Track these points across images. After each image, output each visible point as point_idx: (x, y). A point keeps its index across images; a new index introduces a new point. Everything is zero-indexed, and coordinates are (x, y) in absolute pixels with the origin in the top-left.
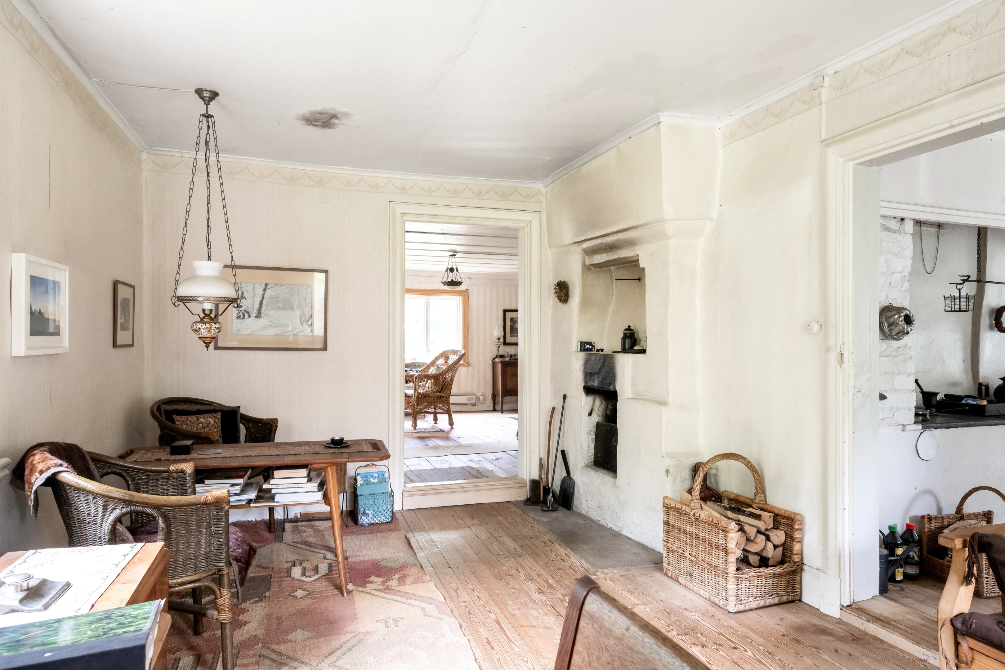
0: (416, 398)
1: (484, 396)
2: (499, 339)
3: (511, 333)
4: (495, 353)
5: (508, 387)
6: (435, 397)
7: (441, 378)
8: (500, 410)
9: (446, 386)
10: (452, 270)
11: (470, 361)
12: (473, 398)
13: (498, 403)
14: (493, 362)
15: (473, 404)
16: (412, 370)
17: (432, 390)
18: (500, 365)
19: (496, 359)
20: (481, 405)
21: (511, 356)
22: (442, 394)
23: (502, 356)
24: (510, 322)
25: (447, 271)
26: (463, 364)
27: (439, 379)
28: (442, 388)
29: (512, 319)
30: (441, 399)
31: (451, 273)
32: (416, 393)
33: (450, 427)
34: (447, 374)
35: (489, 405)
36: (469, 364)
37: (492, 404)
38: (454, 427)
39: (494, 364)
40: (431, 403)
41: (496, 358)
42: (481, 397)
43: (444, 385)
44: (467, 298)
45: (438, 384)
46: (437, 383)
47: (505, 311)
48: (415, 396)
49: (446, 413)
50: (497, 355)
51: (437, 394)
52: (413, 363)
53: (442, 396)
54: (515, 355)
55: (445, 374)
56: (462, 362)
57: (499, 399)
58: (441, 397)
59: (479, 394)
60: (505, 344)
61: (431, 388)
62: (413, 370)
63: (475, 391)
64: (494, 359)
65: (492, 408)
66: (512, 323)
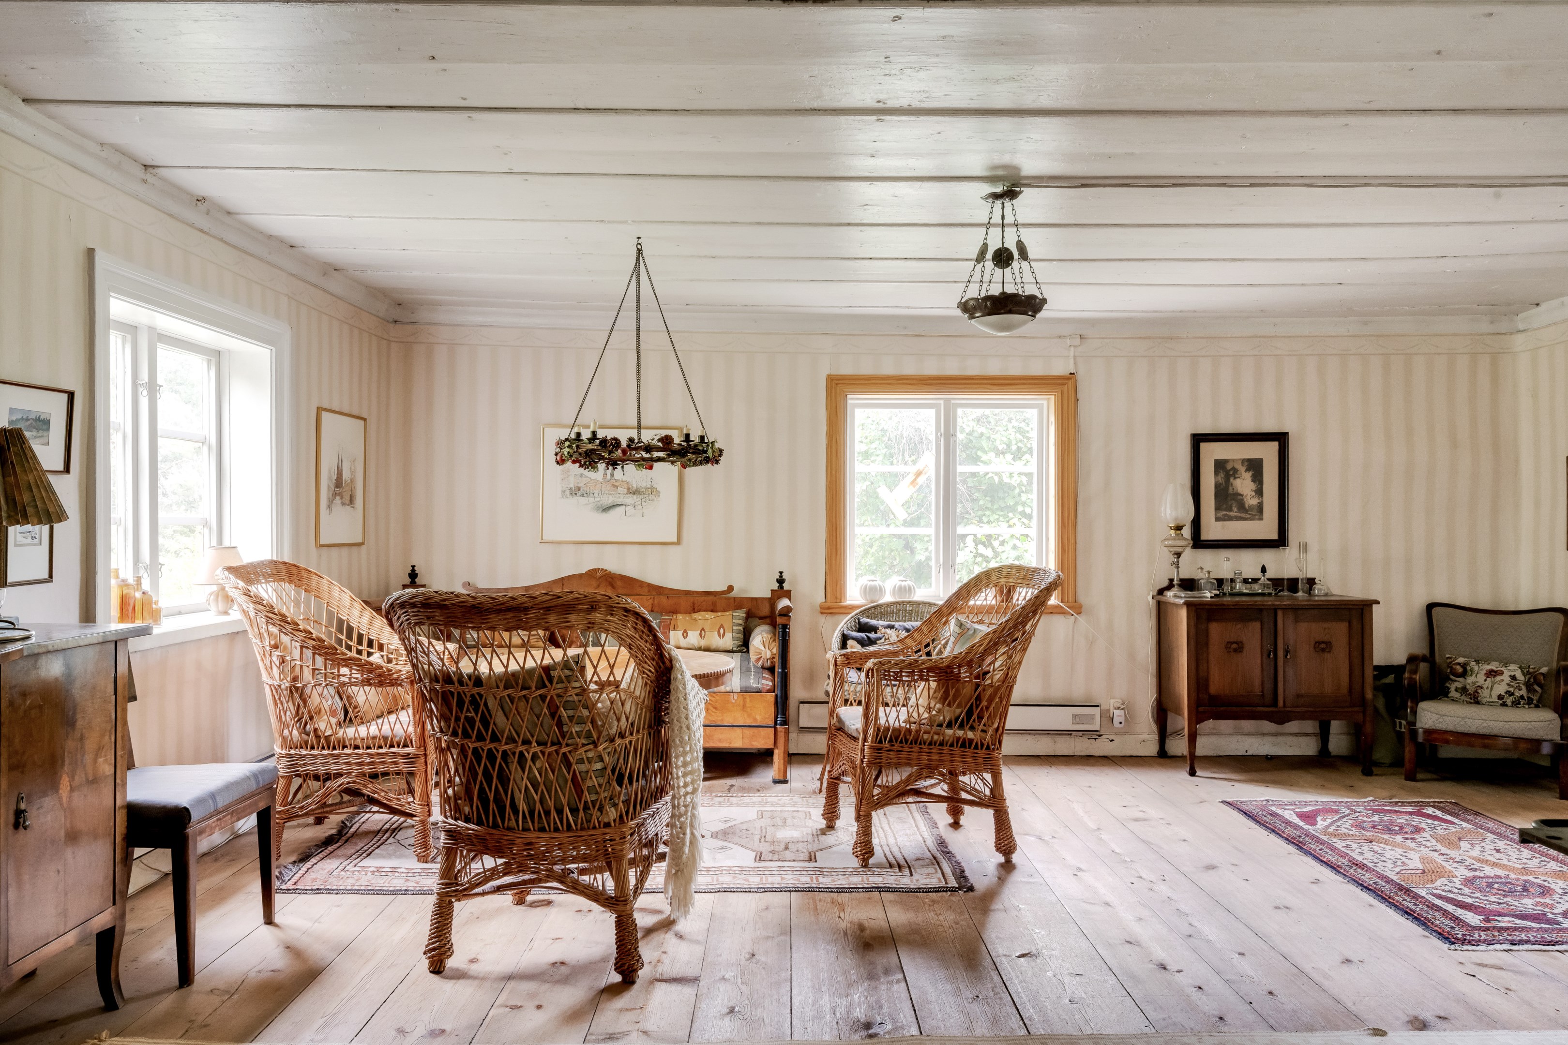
0: (871, 748)
1: (1127, 708)
2: (1179, 528)
3: (1217, 509)
4: (1163, 573)
5: (1213, 689)
6: (941, 744)
7: (964, 674)
8: (1182, 757)
9: (984, 703)
10: (1003, 258)
11: (1082, 599)
12: (1092, 717)
13: (1178, 733)
14: (1159, 603)
15: (1094, 735)
16: (892, 627)
17: (930, 719)
18: (1183, 613)
19: (1169, 594)
20: (1118, 739)
21: (1220, 582)
22: (970, 735)
23: (1189, 584)
24: (1216, 473)
25: (981, 257)
26: (1058, 606)
27: (957, 678)
28: (969, 713)
29: (1220, 465)
30: (970, 752)
31: (999, 271)
32: (871, 731)
33: (1001, 859)
34: (989, 659)
35: (1145, 736)
36: (1078, 609)
37: (1155, 737)
38: (1015, 858)
39: (1161, 611)
40: (928, 767)
41: (1170, 586)
42: (1117, 712)
43: (979, 699)
44: (1072, 399)
45: (955, 697)
46: (952, 693)
47: (1198, 440)
48: (865, 740)
49: (987, 806)
50: (1171, 580)
51: (949, 732)
52: (899, 603)
53: (971, 741)
54: (1232, 580)
55: (982, 659)
56: (1053, 601)
57: (1181, 721)
58: (966, 744)
59: (1110, 704)
60: (1198, 543)
61: (929, 708)
62: (897, 624)
63: (1099, 693)
64: (1161, 592)
65: (1152, 749)
66: (1222, 475)
